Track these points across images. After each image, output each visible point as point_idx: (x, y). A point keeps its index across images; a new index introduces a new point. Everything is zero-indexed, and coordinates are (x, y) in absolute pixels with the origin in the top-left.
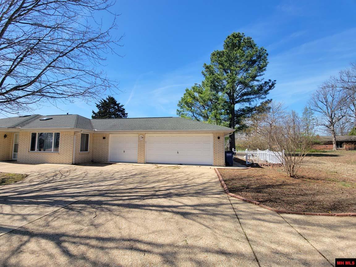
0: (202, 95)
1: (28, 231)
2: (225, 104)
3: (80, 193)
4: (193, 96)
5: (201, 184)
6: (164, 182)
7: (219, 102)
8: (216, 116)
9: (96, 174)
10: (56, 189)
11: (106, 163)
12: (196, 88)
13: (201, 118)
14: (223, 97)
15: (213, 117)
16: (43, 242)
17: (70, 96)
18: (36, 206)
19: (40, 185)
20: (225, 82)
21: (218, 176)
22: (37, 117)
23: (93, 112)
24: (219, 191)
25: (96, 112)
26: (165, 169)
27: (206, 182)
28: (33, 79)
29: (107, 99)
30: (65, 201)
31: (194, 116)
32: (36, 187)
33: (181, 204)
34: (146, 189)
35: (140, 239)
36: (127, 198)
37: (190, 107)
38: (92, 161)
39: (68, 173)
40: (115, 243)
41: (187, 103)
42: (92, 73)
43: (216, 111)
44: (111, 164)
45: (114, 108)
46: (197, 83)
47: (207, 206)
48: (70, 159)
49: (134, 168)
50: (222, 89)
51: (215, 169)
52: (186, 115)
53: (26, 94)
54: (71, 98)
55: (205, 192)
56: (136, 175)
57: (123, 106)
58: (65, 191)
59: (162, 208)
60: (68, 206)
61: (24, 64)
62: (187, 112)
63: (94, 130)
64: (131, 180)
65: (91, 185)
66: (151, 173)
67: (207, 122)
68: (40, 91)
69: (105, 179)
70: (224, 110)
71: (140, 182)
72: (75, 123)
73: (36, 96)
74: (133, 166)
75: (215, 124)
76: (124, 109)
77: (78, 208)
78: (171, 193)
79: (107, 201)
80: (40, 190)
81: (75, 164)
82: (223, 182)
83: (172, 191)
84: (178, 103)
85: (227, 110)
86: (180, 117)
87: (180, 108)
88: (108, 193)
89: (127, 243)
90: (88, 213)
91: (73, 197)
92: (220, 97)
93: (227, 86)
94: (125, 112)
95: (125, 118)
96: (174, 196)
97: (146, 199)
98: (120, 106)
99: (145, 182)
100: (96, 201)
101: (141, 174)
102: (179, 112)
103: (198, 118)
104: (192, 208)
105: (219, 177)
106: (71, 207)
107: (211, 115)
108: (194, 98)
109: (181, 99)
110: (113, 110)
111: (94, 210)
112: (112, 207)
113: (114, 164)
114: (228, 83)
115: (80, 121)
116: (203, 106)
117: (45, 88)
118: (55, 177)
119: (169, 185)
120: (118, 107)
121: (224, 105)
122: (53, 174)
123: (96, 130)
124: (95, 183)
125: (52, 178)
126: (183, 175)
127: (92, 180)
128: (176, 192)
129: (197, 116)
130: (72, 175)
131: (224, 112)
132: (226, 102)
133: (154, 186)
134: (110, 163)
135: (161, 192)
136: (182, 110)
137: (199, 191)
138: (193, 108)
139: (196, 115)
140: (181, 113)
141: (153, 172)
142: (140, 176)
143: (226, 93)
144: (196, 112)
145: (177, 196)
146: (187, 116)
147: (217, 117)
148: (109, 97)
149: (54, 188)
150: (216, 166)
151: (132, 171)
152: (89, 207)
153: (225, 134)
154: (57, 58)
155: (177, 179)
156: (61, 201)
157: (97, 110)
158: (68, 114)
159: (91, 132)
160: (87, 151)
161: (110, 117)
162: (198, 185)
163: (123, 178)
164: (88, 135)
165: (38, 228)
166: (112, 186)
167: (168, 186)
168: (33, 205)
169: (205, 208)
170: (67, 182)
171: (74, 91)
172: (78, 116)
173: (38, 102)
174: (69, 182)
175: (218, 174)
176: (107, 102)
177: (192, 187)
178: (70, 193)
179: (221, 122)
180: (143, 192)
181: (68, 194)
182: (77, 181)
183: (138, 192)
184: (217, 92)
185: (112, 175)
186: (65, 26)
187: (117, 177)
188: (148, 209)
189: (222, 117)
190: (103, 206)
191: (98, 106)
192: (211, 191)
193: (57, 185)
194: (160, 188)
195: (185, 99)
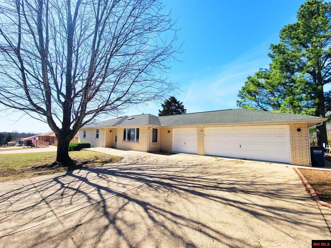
0: (269, 81)
1: (127, 196)
2: (307, 86)
3: (155, 174)
4: (257, 84)
5: (274, 184)
6: (227, 176)
7: (296, 85)
8: (292, 103)
9: (164, 161)
10: (140, 169)
11: (171, 153)
12: (260, 74)
13: (270, 107)
14: (301, 78)
15: (287, 104)
16: (137, 205)
17: (145, 100)
18: (130, 179)
19: (130, 166)
20: (304, 59)
21: (301, 177)
22: (126, 117)
23: (159, 111)
24: (303, 196)
25: (161, 111)
26: (225, 163)
27: (281, 182)
28: (125, 92)
29: (169, 99)
30: (146, 179)
31: (259, 105)
32: (128, 166)
33: (250, 203)
34: (208, 180)
35: (208, 225)
36: (191, 185)
37: (254, 96)
38: (161, 150)
39: (145, 159)
40: (186, 222)
41: (249, 92)
42: (159, 81)
43: (291, 97)
44: (175, 154)
45: (175, 106)
46: (262, 68)
47: (286, 211)
48: (146, 148)
49: (194, 159)
50: (301, 69)
51: (294, 168)
52: (248, 106)
53: (122, 103)
54: (146, 102)
55: (281, 194)
56: (196, 165)
57: (182, 103)
58: (145, 171)
59: (227, 202)
60: (148, 183)
61: (120, 83)
62: (250, 102)
63: (161, 125)
64: (193, 170)
65: (161, 169)
66: (211, 165)
67: (278, 112)
68: (129, 100)
69: (171, 166)
70: (305, 95)
71: (201, 173)
72: (149, 120)
73: (127, 103)
74: (194, 157)
75: (290, 113)
76: (184, 106)
77: (155, 186)
78: (235, 188)
79: (175, 185)
80: (131, 169)
81: (149, 152)
82: (309, 186)
83: (236, 186)
84: (238, 94)
85: (309, 93)
86: (241, 108)
87: (240, 98)
88: (176, 178)
89: (196, 225)
90: (162, 192)
91: (151, 177)
92: (298, 79)
93: (309, 63)
94: (184, 109)
95: (184, 113)
96: (240, 192)
97: (209, 189)
98: (180, 104)
99: (207, 174)
100: (167, 183)
101: (201, 165)
102: (239, 103)
103: (265, 108)
104: (264, 209)
105: (302, 179)
106: (150, 185)
107: (284, 103)
108: (259, 85)
109: (241, 88)
110: (174, 108)
111: (166, 190)
112: (180, 191)
113: (177, 154)
114: (310, 59)
115: (152, 118)
116: (272, 93)
117: (132, 97)
118: (138, 161)
119: (231, 179)
120: (178, 104)
121: (305, 88)
122: (137, 158)
123: (162, 125)
124: (165, 168)
125: (136, 161)
126: (248, 171)
127: (162, 166)
128: (241, 188)
129: (264, 105)
130: (148, 160)
131: (306, 96)
132: (307, 83)
133: (216, 178)
134: (173, 152)
135: (224, 185)
136: (243, 100)
137: (272, 192)
138: (257, 97)
139: (262, 104)
140: (242, 104)
141: (213, 165)
142: (201, 167)
143: (308, 72)
144: (262, 101)
145: (243, 193)
146: (250, 106)
147: (294, 104)
148: (171, 97)
149: (139, 169)
150: (296, 165)
151: (193, 161)
152: (162, 187)
153: (309, 125)
154: (138, 75)
155: (241, 175)
156: (144, 179)
157: (162, 109)
158: (143, 114)
159: (159, 127)
160: (157, 142)
161: (172, 114)
162: (270, 185)
163: (186, 167)
164: (157, 129)
165: (133, 195)
166: (177, 173)
167: (232, 181)
168: (128, 179)
169: (283, 214)
170: (145, 165)
171: (148, 96)
172: (150, 114)
173: (128, 108)
174: (147, 165)
175: (299, 176)
176: (169, 101)
177: (262, 186)
178: (148, 174)
179: (301, 110)
180: (206, 183)
181: (147, 174)
182: (151, 165)
183: (201, 182)
184: (292, 73)
185: (177, 163)
186: (141, 51)
187: (181, 165)
188: (212, 199)
189: (304, 103)
190: (173, 188)
191: (163, 105)
192: (290, 195)
193: (140, 166)
194: (222, 181)
195: (247, 88)
